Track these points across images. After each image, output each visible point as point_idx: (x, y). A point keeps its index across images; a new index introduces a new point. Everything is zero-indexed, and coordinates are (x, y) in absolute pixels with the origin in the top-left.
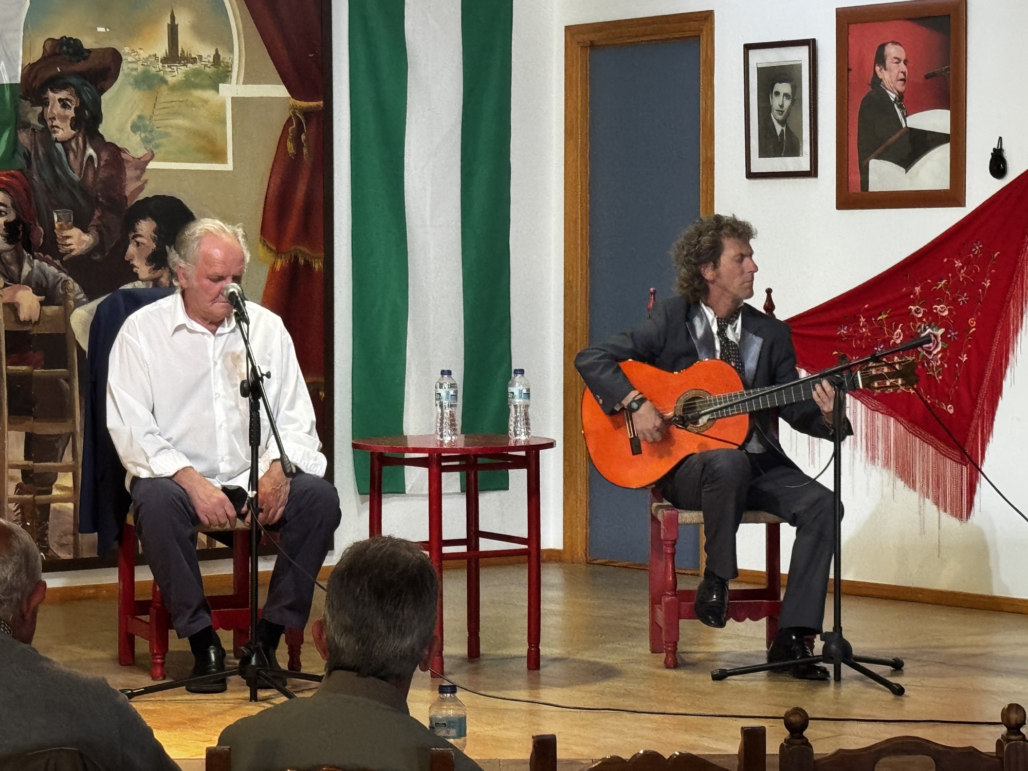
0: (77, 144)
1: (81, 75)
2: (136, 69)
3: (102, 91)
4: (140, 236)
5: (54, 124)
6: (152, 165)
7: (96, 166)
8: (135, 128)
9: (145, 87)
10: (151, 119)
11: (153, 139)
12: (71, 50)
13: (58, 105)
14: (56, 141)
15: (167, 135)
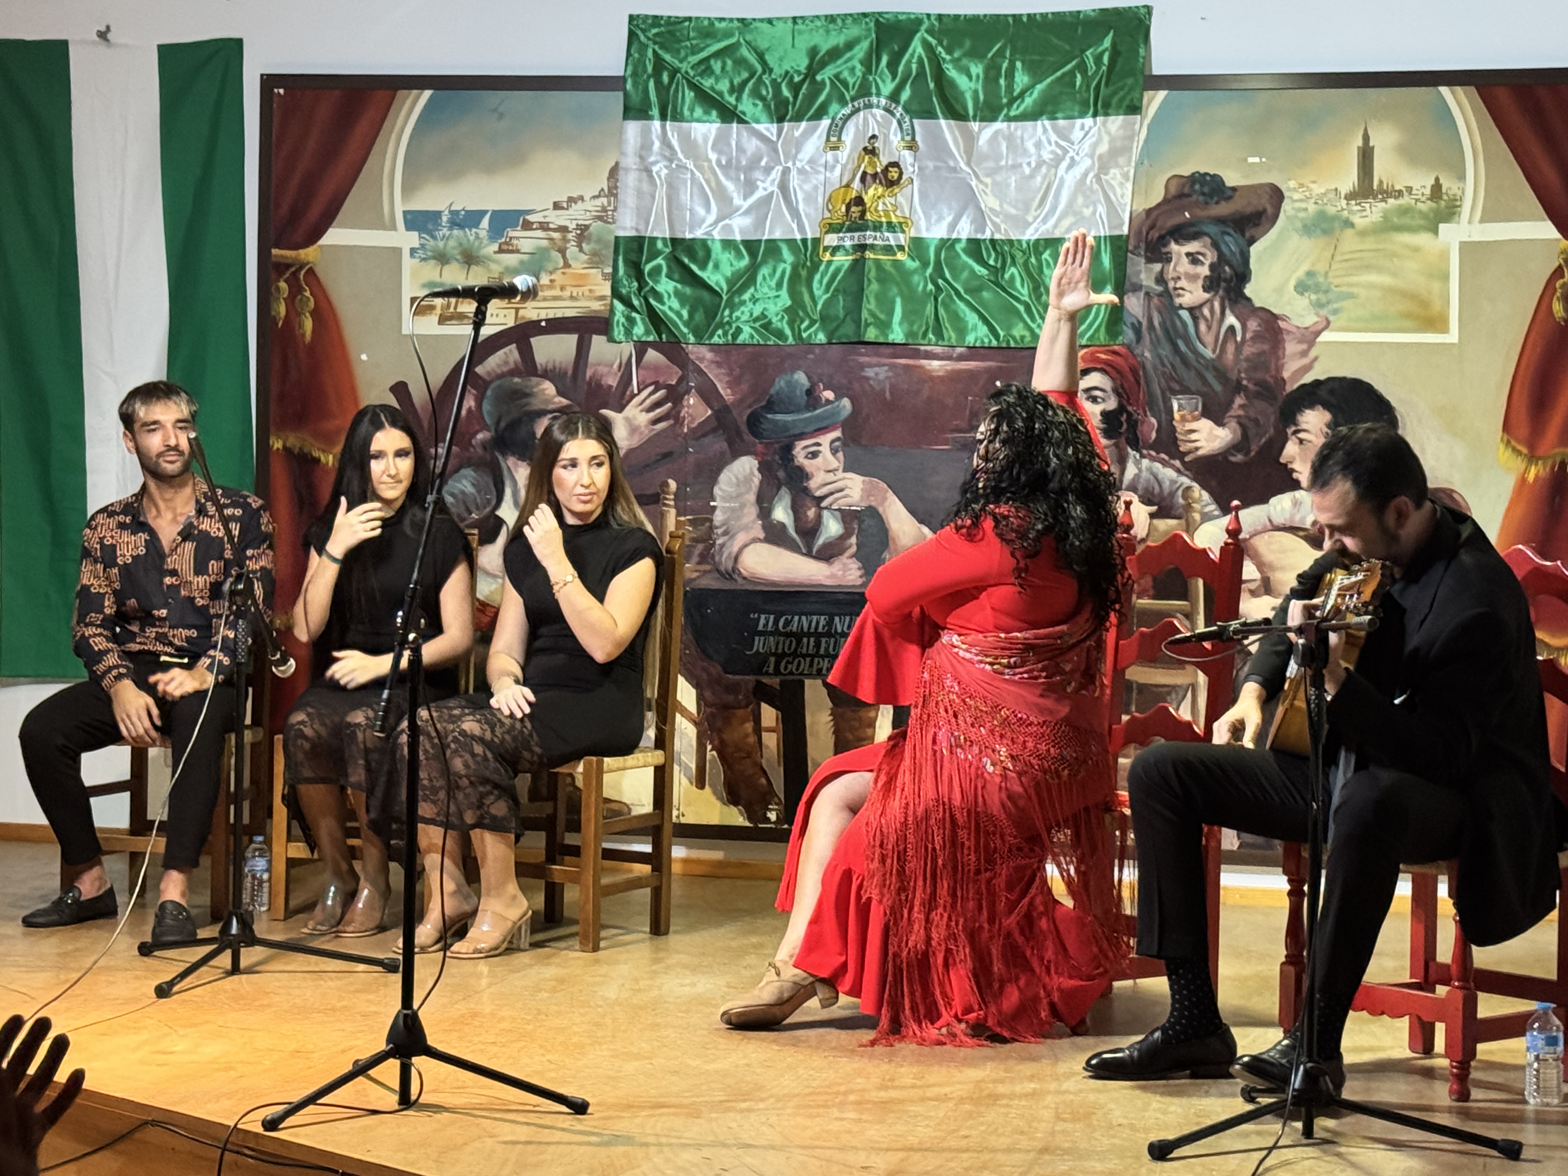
0: (1212, 311)
1: (1220, 221)
2: (1306, 209)
3: (1252, 241)
4: (1304, 431)
5: (1178, 286)
6: (1325, 337)
7: (1239, 339)
8: (1302, 288)
9: (1318, 232)
10: (1326, 274)
11: (1328, 303)
12: (1206, 190)
13: (1185, 260)
14: (1181, 307)
15: (1351, 296)
